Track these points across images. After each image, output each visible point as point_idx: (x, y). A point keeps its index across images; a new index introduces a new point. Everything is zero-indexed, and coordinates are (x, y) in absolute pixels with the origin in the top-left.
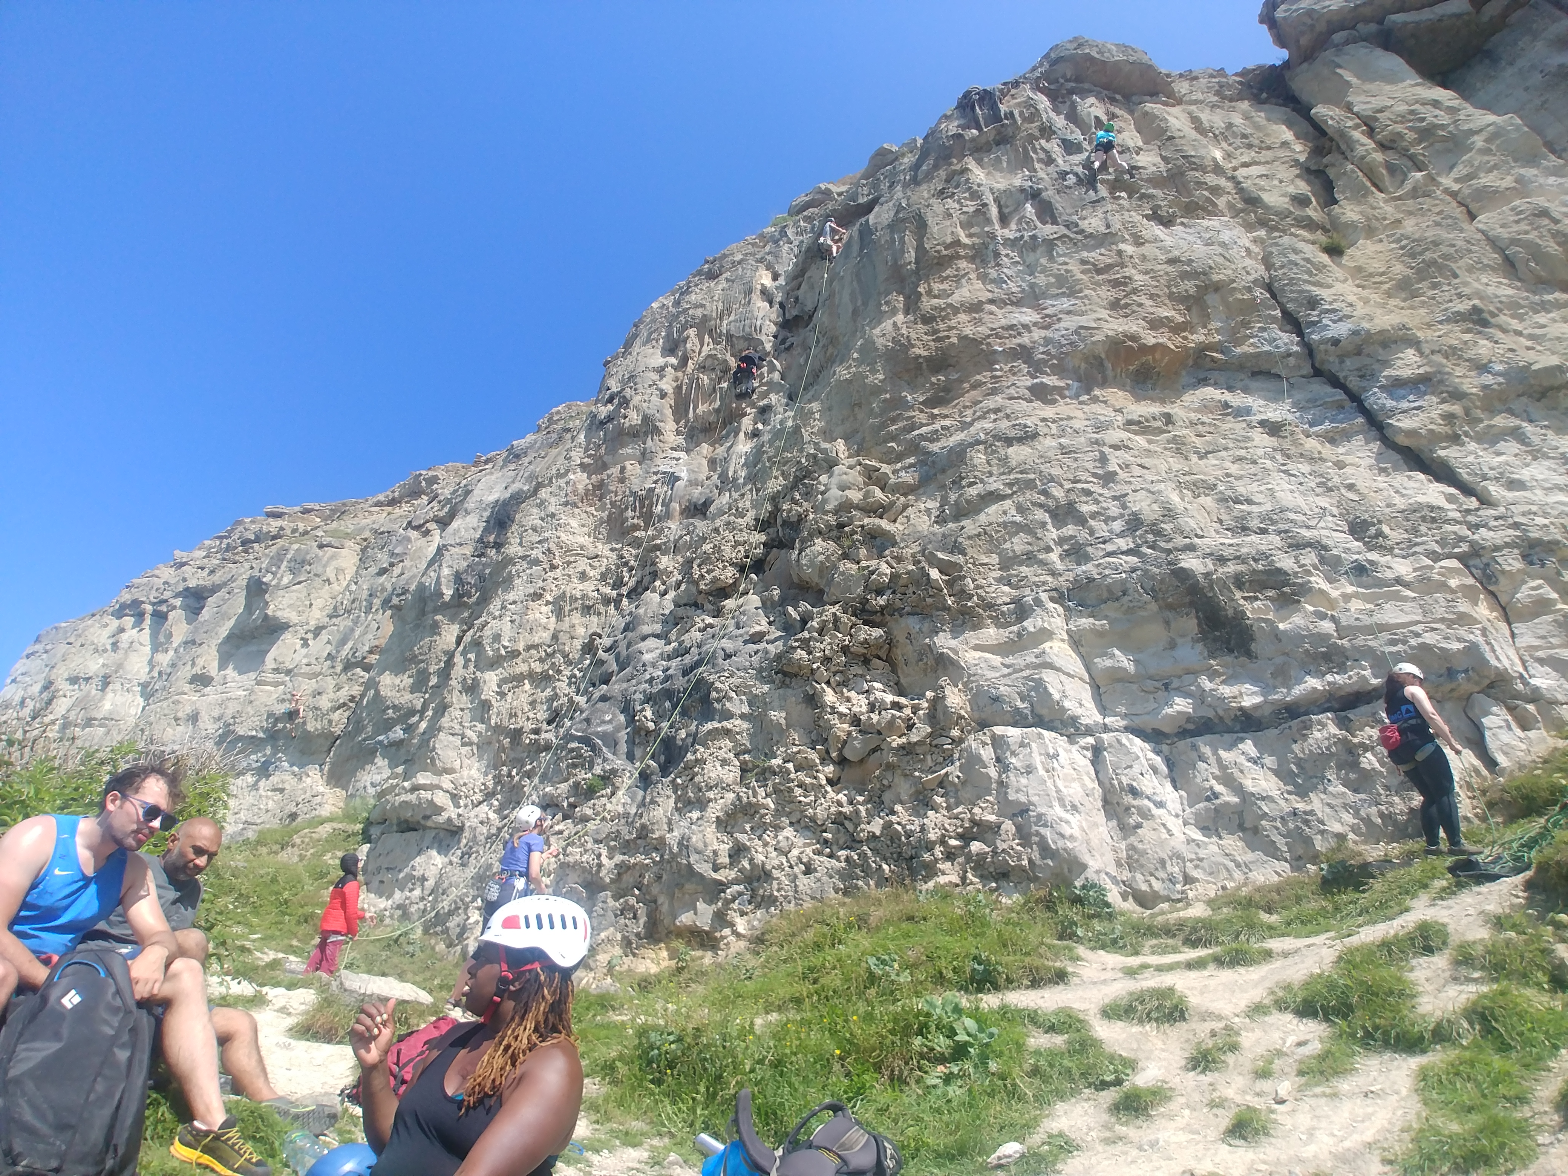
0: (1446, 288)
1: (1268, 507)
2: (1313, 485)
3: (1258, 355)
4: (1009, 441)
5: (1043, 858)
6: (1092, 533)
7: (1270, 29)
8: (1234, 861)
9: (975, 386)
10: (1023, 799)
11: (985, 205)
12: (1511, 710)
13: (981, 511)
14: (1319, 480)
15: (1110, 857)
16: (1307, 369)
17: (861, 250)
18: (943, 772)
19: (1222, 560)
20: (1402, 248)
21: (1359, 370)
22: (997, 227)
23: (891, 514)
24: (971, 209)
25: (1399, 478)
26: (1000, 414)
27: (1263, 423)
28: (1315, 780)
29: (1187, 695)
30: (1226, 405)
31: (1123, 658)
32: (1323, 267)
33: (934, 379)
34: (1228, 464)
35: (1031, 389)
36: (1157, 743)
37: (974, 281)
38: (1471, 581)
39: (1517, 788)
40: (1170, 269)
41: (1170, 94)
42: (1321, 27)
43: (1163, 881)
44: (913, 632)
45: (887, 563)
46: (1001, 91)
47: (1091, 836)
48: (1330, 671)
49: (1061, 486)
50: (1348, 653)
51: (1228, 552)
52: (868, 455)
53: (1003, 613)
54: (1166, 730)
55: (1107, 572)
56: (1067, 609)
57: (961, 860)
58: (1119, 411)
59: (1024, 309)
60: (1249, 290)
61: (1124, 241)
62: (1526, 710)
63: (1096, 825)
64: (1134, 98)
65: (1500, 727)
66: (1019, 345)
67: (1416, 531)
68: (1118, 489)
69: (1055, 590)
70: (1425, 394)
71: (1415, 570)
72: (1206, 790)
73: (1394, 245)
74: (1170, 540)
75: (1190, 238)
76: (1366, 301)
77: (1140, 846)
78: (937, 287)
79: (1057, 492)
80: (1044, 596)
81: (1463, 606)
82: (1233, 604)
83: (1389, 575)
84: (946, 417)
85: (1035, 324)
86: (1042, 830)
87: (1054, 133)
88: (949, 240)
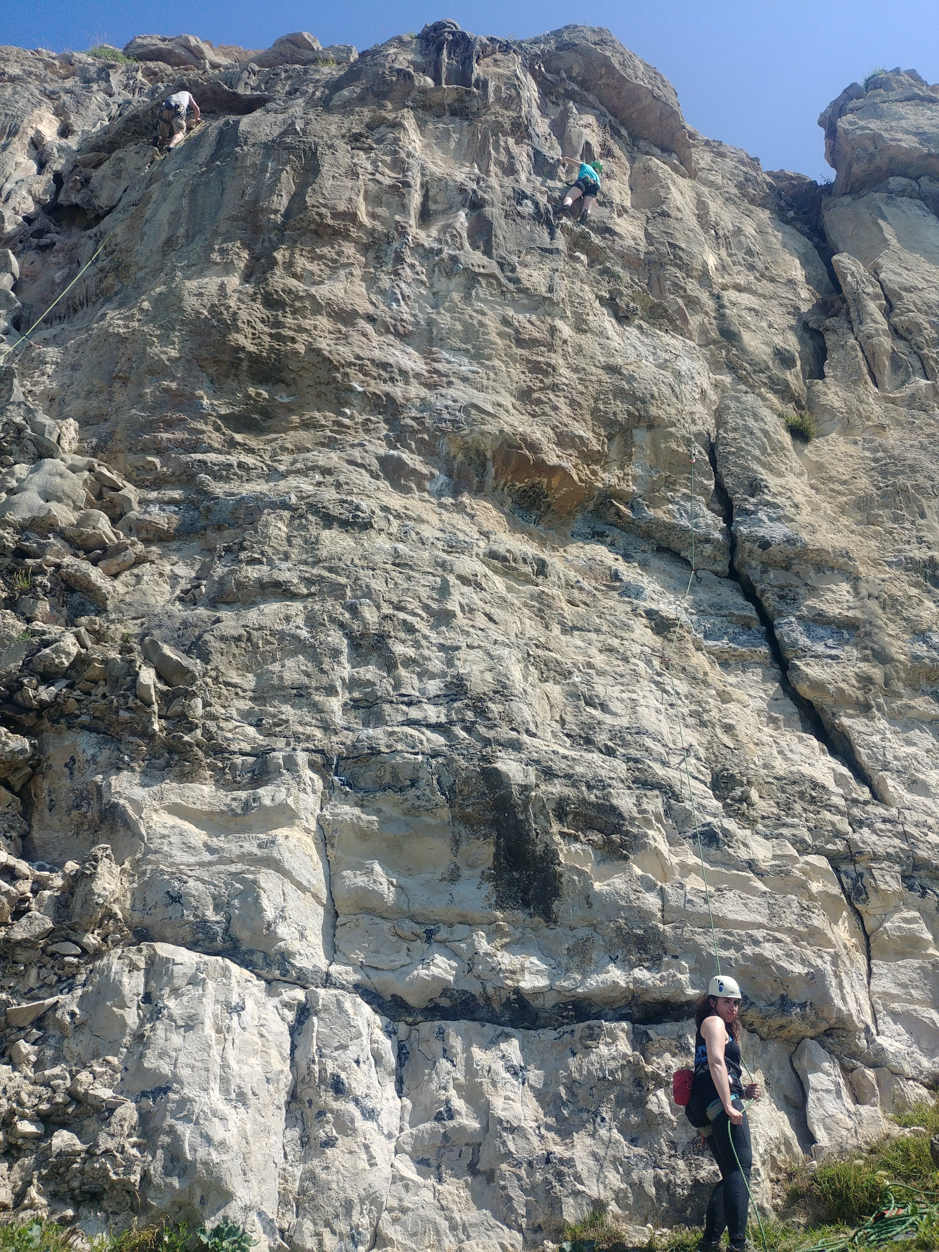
0: (907, 525)
1: (624, 722)
2: (685, 711)
3: (672, 528)
4: (328, 520)
5: (167, 1172)
6: (397, 685)
7: (828, 136)
8: (449, 1219)
9: (307, 425)
10: (166, 1069)
11: (407, 185)
12: (847, 1071)
13: (254, 604)
14: (694, 707)
15: (273, 1187)
16: (722, 566)
17: (214, 157)
18: (52, 1000)
19: (548, 774)
20: (876, 460)
21: (782, 588)
22: (413, 221)
23: (114, 564)
24: (387, 181)
25: (788, 736)
26: (330, 479)
27: (650, 614)
28: (585, 1116)
29: (454, 955)
30: (616, 576)
31: (383, 880)
32: (779, 448)
33: (252, 391)
34: (593, 651)
35: (383, 461)
36: (394, 1018)
37: (357, 280)
38: (836, 890)
39: (830, 1180)
40: (605, 377)
41: (685, 161)
42: (881, 161)
43: (341, 1237)
44: (81, 758)
45: (78, 636)
46: (484, 47)
47: (254, 1148)
48: (639, 964)
49: (378, 607)
50: (668, 945)
51: (559, 766)
52: (109, 462)
53: (233, 767)
54: (412, 1000)
55: (399, 747)
56: (329, 786)
57: (28, 1161)
58: (486, 534)
59: (410, 350)
60: (688, 443)
61: (563, 317)
62: (864, 1076)
63: (267, 1131)
64: (642, 143)
65: (828, 1091)
66: (387, 395)
67: (788, 808)
68: (451, 637)
69: (321, 752)
70: (847, 642)
71: (775, 857)
72: (439, 1101)
73: (868, 454)
74: (492, 727)
75: (642, 349)
76: (815, 509)
77: (323, 1176)
78: (302, 263)
79: (370, 615)
80: (302, 757)
81: (818, 920)
82: (546, 838)
83: (743, 854)
84: (251, 451)
85: (417, 376)
86: (181, 1127)
87: (530, 137)
88: (342, 207)
